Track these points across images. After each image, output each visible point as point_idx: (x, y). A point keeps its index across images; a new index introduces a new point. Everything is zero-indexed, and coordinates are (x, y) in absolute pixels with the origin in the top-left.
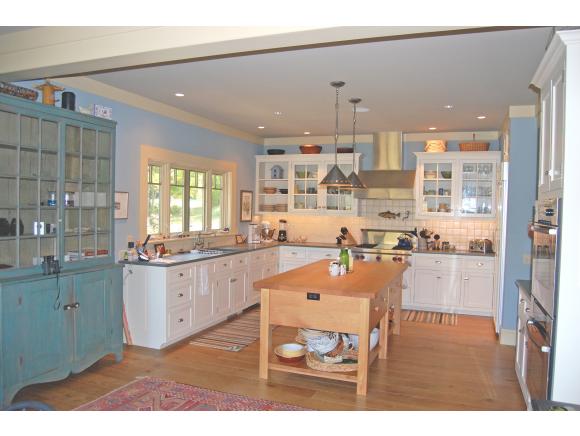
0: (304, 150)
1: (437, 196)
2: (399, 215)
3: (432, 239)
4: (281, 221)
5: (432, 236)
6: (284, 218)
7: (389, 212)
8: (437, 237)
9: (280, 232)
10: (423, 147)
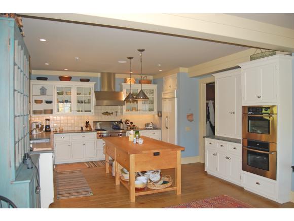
0: (62, 78)
1: (132, 104)
2: (112, 113)
3: (130, 124)
4: (46, 120)
5: (130, 123)
6: (48, 118)
7: (107, 112)
8: (132, 123)
9: (46, 126)
10: (125, 81)
